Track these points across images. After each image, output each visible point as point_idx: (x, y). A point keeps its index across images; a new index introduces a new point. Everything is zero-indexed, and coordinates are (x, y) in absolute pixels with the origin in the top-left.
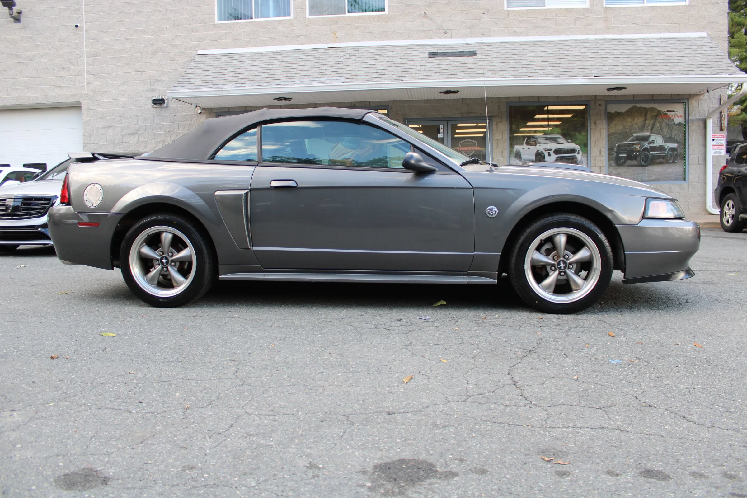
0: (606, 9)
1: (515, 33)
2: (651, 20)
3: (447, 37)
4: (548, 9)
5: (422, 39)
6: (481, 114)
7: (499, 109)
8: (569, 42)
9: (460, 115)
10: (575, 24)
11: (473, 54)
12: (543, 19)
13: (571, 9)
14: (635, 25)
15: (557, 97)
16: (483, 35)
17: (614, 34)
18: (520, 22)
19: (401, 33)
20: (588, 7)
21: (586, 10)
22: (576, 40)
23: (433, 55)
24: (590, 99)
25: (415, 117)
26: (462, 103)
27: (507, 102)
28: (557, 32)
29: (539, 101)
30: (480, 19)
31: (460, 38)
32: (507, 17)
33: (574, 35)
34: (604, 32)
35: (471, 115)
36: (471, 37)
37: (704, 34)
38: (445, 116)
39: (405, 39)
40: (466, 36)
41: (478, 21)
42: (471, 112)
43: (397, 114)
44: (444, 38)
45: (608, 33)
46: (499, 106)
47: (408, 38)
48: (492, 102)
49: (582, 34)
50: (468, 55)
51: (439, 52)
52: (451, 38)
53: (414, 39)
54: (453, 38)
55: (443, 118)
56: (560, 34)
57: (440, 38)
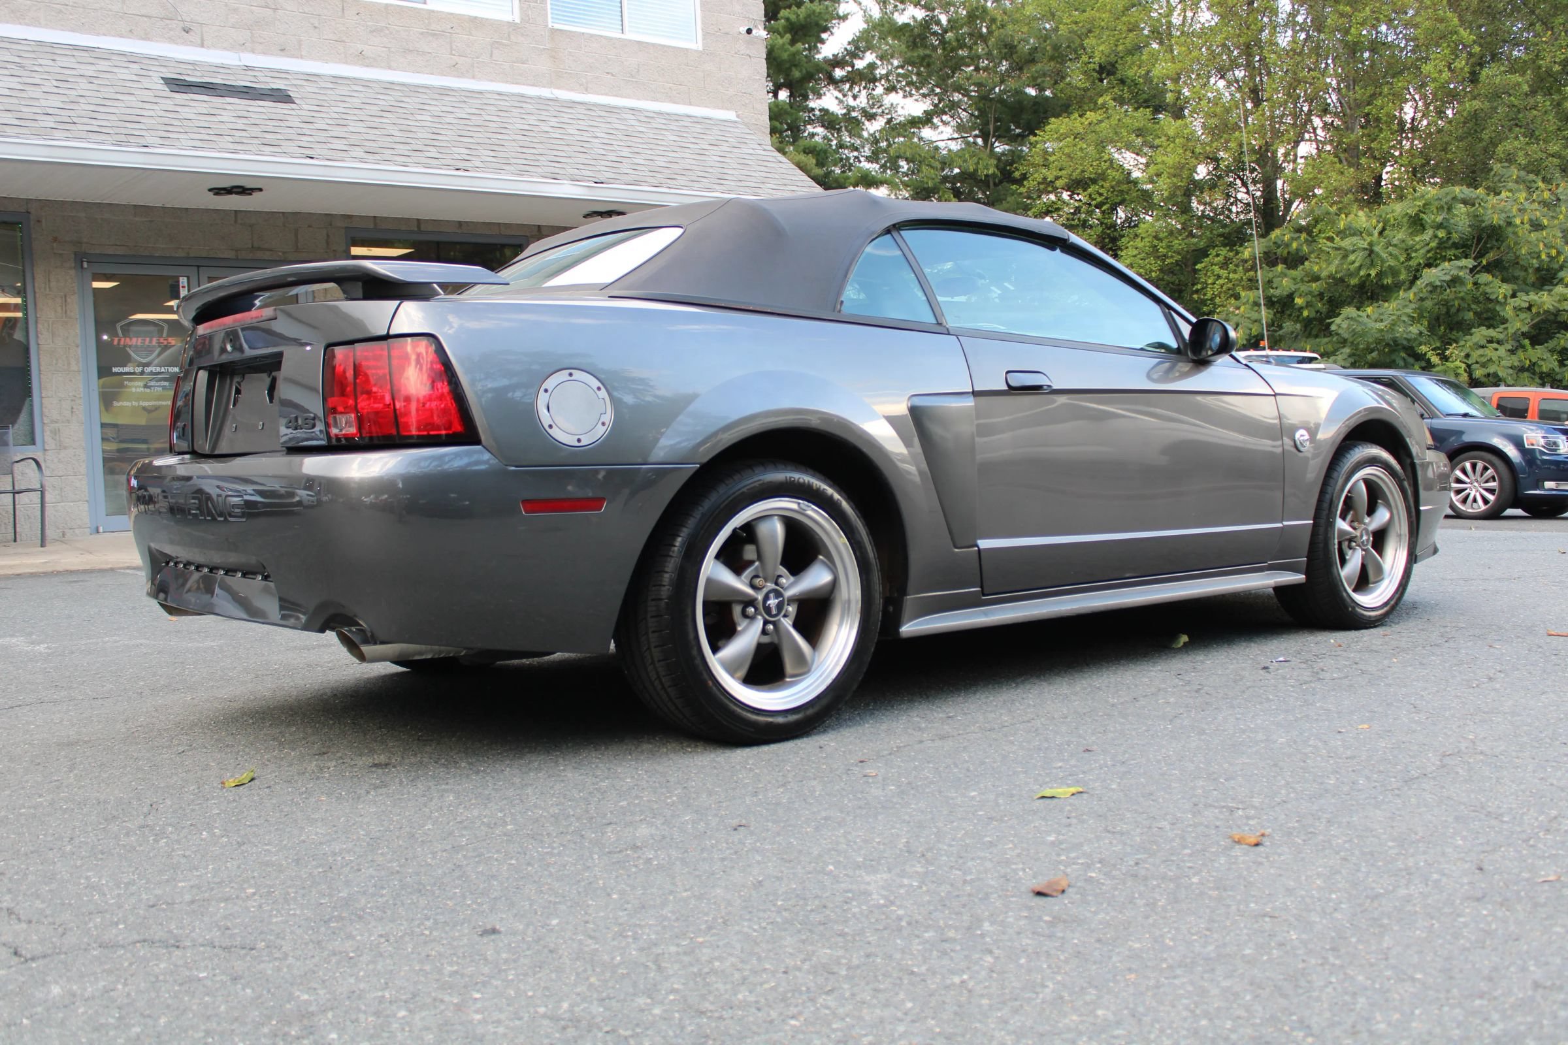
0: (554, 32)
1: (361, 58)
2: (638, 71)
3: (192, 44)
4: (433, 11)
5: (121, 36)
6: (284, 253)
7: (328, 243)
8: (489, 96)
9: (231, 255)
10: (491, 56)
11: (281, 97)
12: (422, 33)
13: (482, 19)
14: (609, 76)
15: (460, 223)
16: (282, 50)
17: (572, 90)
18: (372, 32)
19: (60, 12)
20: (518, 21)
21: (511, 25)
22: (499, 94)
23: (178, 85)
24: (528, 234)
25: (110, 251)
26: (236, 221)
27: (346, 228)
28: (454, 70)
29: (420, 231)
30: (275, 9)
31: (225, 49)
32: (340, 14)
33: (492, 81)
34: (551, 84)
35: (259, 255)
36: (253, 51)
37: (731, 115)
38: (192, 255)
39: (73, 30)
40: (242, 47)
41: (270, 12)
42: (259, 249)
43: (55, 239)
44: (184, 43)
45: (559, 88)
46: (328, 236)
47: (81, 28)
48: (310, 226)
49: (507, 82)
50: (242, 95)
51: (188, 79)
52: (202, 46)
53: (98, 34)
54: (208, 47)
55: (188, 258)
56: (461, 75)
57: (172, 40)
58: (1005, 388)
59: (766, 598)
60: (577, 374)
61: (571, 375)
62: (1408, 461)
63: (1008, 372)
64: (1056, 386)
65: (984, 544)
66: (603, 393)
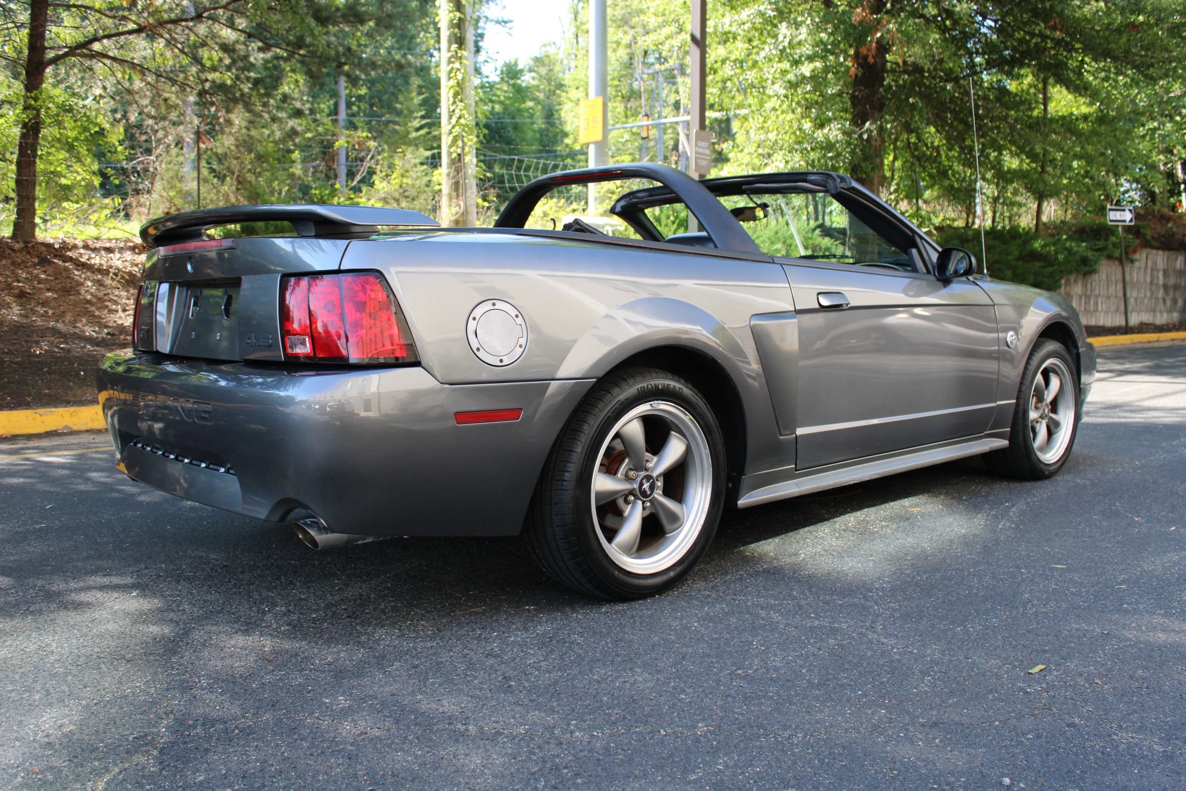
58: (817, 306)
59: (641, 484)
60: (499, 305)
61: (494, 304)
62: (1075, 351)
63: (819, 294)
64: (852, 304)
65: (800, 431)
66: (520, 320)
